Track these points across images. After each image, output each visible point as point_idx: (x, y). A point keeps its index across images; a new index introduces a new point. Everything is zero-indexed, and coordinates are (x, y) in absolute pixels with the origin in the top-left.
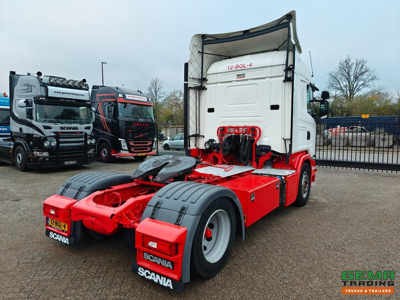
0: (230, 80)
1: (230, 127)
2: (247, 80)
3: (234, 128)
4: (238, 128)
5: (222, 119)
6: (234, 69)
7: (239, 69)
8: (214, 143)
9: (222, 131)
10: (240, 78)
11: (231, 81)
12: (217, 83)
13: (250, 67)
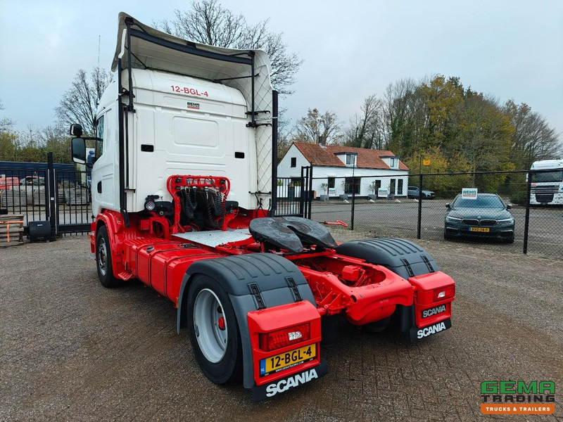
0: (178, 108)
1: (189, 177)
2: (203, 113)
3: (194, 178)
4: (198, 178)
5: (168, 163)
6: (183, 93)
7: (190, 94)
8: (159, 200)
9: (175, 183)
10: (193, 108)
11: (180, 110)
12: (154, 106)
13: (205, 97)
